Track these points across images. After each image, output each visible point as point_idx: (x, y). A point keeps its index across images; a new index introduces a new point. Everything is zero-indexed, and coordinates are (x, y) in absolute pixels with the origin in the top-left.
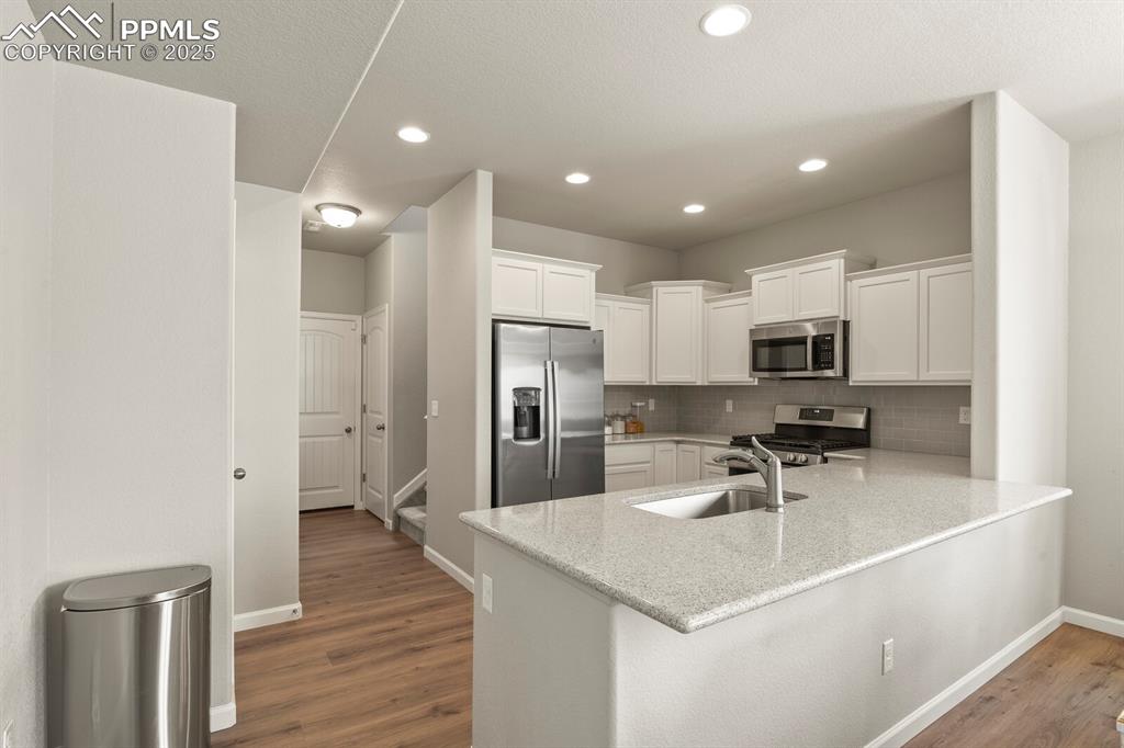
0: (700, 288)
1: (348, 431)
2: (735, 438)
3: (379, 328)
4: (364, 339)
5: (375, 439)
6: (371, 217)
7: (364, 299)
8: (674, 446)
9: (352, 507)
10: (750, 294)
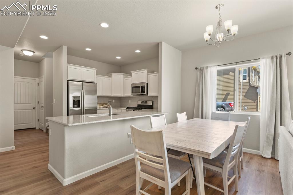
0: (123, 75)
1: (34, 108)
2: (127, 107)
3: (42, 82)
4: (38, 84)
5: (41, 110)
6: (38, 54)
7: (38, 74)
8: (116, 110)
9: (35, 128)
10: (131, 77)
